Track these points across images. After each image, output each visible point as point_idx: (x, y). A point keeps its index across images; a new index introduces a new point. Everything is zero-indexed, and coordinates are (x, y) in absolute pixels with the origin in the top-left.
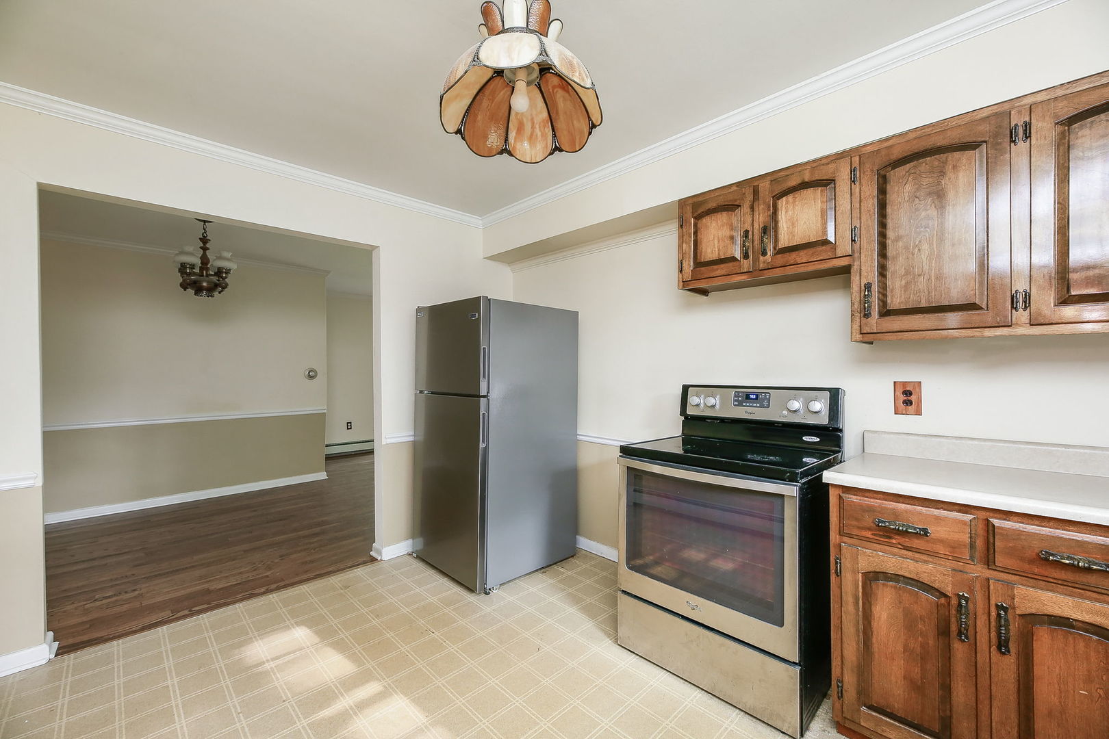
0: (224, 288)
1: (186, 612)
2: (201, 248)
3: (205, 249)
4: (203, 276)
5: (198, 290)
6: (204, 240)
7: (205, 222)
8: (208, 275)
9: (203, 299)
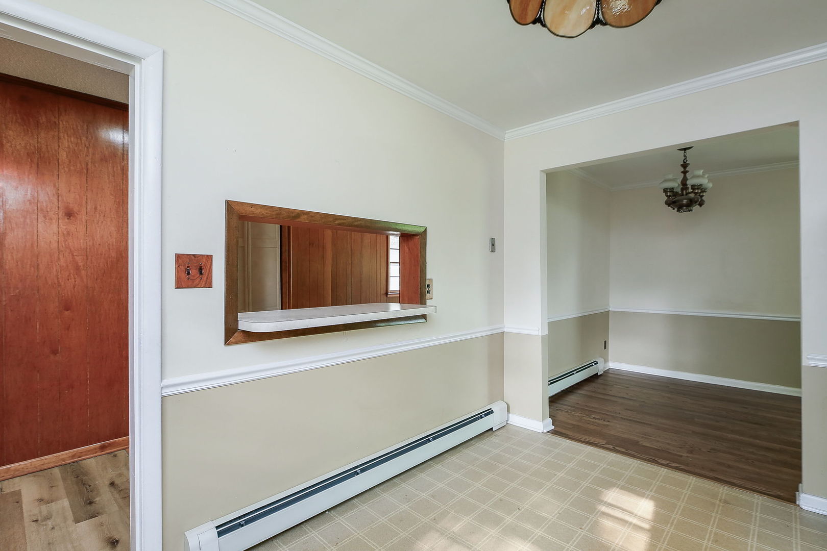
0: (701, 205)
1: (611, 447)
2: (682, 172)
3: (685, 172)
4: (683, 195)
5: (680, 208)
6: (685, 165)
7: (685, 149)
8: (687, 194)
9: (685, 215)
